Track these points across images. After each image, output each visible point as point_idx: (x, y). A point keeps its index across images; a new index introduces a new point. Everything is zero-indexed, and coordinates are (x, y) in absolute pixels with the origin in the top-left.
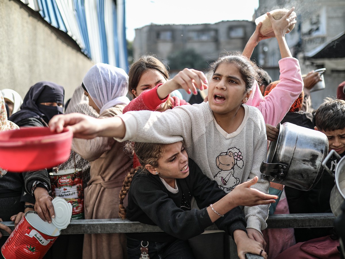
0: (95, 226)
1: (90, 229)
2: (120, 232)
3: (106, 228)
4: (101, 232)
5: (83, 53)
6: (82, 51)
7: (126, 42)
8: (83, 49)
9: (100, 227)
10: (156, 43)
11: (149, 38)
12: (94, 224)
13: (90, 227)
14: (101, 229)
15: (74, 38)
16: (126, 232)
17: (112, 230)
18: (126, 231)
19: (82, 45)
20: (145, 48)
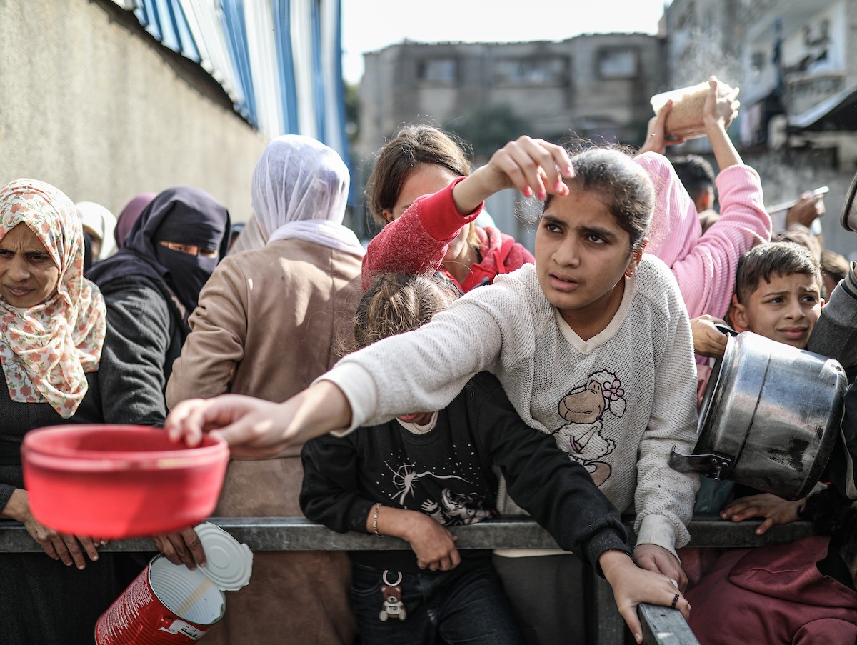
0: (276, 532)
1: (264, 540)
2: (334, 548)
3: (301, 538)
4: (288, 547)
5: (238, 114)
6: (236, 108)
7: (342, 87)
8: (237, 104)
9: (287, 535)
10: (415, 89)
11: (398, 77)
12: (272, 528)
13: (264, 536)
14: (290, 541)
15: (217, 76)
16: (349, 549)
17: (315, 542)
18: (348, 546)
19: (236, 94)
20: (388, 103)
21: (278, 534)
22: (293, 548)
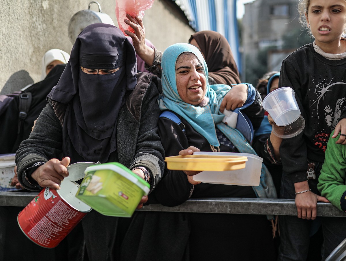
0: (224, 204)
1: (218, 208)
2: (252, 213)
3: (236, 208)
4: (230, 211)
5: (191, 27)
6: (190, 23)
8: (191, 21)
9: (230, 206)
10: (269, 20)
11: (261, 15)
12: (223, 202)
13: (218, 206)
14: (231, 209)
15: (182, 8)
16: (260, 214)
17: (243, 210)
18: (260, 212)
19: (190, 16)
20: (256, 27)
21: (225, 205)
22: (233, 212)
